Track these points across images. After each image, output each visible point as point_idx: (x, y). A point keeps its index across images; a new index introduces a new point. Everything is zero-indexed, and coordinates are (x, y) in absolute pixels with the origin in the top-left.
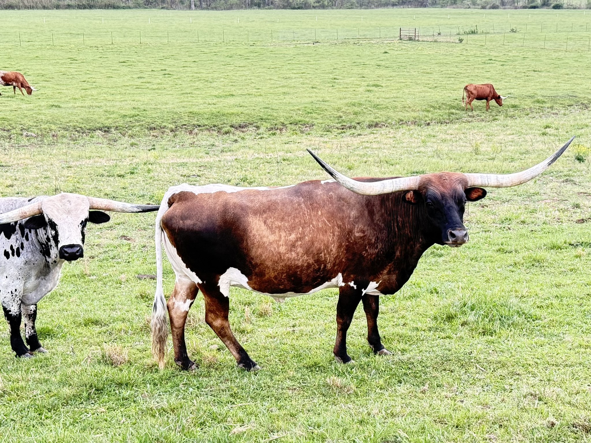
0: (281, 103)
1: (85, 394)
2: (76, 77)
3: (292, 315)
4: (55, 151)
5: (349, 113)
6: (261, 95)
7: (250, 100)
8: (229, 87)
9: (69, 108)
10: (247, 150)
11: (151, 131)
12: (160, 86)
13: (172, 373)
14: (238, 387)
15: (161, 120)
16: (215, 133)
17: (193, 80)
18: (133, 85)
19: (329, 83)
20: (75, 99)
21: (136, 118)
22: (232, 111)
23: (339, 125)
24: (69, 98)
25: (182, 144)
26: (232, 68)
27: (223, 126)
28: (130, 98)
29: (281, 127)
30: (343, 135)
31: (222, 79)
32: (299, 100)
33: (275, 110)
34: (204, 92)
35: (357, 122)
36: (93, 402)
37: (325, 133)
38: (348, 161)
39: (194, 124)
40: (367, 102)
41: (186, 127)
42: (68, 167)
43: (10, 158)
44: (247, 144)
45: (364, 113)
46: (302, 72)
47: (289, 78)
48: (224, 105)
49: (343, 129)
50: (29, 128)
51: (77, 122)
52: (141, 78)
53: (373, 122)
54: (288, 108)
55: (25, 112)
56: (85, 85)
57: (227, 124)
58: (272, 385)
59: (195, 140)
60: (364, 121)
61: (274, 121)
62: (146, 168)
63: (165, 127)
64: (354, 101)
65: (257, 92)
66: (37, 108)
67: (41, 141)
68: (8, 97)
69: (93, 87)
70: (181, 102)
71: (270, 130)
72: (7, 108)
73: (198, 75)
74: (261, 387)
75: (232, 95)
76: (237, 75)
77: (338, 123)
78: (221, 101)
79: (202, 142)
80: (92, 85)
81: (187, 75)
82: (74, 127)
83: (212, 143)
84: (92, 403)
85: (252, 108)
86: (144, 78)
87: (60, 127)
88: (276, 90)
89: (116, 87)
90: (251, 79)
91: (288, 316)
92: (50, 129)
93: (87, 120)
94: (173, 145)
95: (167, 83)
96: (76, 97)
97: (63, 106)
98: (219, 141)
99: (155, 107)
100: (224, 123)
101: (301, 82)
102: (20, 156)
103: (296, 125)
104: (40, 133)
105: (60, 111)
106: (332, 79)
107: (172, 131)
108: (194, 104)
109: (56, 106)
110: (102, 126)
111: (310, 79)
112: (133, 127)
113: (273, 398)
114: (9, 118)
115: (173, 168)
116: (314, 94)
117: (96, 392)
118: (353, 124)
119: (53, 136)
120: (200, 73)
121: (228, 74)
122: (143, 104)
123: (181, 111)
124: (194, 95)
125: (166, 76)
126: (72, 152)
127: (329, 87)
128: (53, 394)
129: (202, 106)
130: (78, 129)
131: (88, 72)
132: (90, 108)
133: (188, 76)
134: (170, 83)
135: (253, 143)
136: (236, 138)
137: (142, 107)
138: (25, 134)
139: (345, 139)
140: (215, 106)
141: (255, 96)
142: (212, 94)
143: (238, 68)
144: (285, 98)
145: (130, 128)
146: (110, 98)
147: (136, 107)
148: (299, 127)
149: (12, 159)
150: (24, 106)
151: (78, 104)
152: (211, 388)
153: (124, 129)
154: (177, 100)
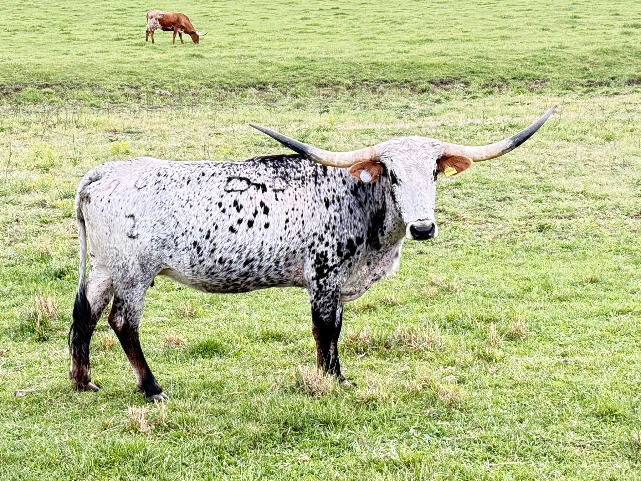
0: (499, 50)
1: (278, 434)
2: (221, 18)
3: (557, 340)
4: (198, 113)
5: (599, 64)
6: (470, 40)
7: (455, 46)
8: (425, 30)
9: (214, 59)
10: (455, 113)
11: (321, 89)
12: (331, 30)
13: (397, 412)
14: (498, 437)
15: (334, 74)
16: (408, 91)
17: (376, 21)
18: (296, 29)
19: (566, 23)
20: (221, 47)
21: (301, 71)
22: (431, 62)
23: (585, 81)
24: (213, 46)
25: (364, 105)
26: (428, 5)
27: (418, 81)
28: (292, 45)
29: (500, 83)
30: (591, 93)
31: (415, 20)
32: (525, 47)
33: (491, 59)
34: (391, 36)
35: (611, 76)
36: (290, 446)
37: (564, 92)
38: (606, 129)
39: (378, 80)
40: (626, 49)
41: (368, 83)
42: (217, 134)
43: (142, 121)
44: (455, 106)
45: (621, 64)
46: (528, 8)
47: (509, 17)
48: (420, 53)
49: (590, 86)
50: (163, 85)
51: (224, 77)
52: (306, 19)
53: (634, 76)
54: (510, 57)
55: (159, 63)
56: (234, 29)
57: (424, 79)
58: (548, 437)
59: (381, 100)
60: (622, 76)
61: (490, 76)
62: (319, 135)
63: (339, 83)
64: (605, 47)
65: (464, 37)
66: (173, 59)
67: (178, 101)
68: (136, 45)
69: (243, 31)
70: (361, 50)
71: (484, 88)
72: (136, 59)
73: (382, 14)
74: (532, 440)
75: (431, 41)
76: (436, 13)
77: (582, 78)
78: (416, 49)
79: (391, 102)
80: (242, 29)
81: (367, 14)
82: (221, 84)
83: (405, 104)
84: (289, 448)
85: (459, 57)
86: (309, 19)
87: (202, 84)
88: (491, 33)
89: (273, 31)
90: (455, 19)
91: (551, 340)
92: (189, 85)
93: (237, 74)
94: (352, 106)
95: (341, 25)
96: (223, 44)
97: (205, 56)
98: (414, 102)
99: (326, 56)
100: (420, 78)
101: (527, 22)
102: (153, 120)
103: (521, 80)
104: (177, 91)
105: (203, 62)
106: (571, 17)
107: (349, 88)
108: (378, 52)
109: (197, 56)
110: (256, 81)
111: (540, 18)
112: (296, 83)
113: (552, 457)
114: (137, 71)
115: (356, 136)
116: (546, 39)
117: (294, 432)
118: (605, 79)
119: (194, 94)
120: (384, 12)
121: (424, 13)
122: (310, 53)
123: (361, 61)
124: (377, 41)
125: (340, 16)
126: (220, 115)
127: (568, 28)
128: (234, 431)
129: (389, 56)
130: (225, 86)
131: (236, 12)
132: (241, 58)
133: (369, 16)
134: (345, 25)
135: (464, 104)
136: (438, 97)
137: (309, 56)
138: (157, 92)
139: (596, 99)
140: (407, 55)
141: (462, 41)
142: (402, 39)
143: (437, 5)
144: (504, 44)
145: (293, 84)
146: (266, 45)
147: (301, 56)
148: (526, 84)
149: (144, 124)
150: (157, 56)
151: (225, 53)
152: (457, 436)
153: (285, 85)
154: (355, 48)
